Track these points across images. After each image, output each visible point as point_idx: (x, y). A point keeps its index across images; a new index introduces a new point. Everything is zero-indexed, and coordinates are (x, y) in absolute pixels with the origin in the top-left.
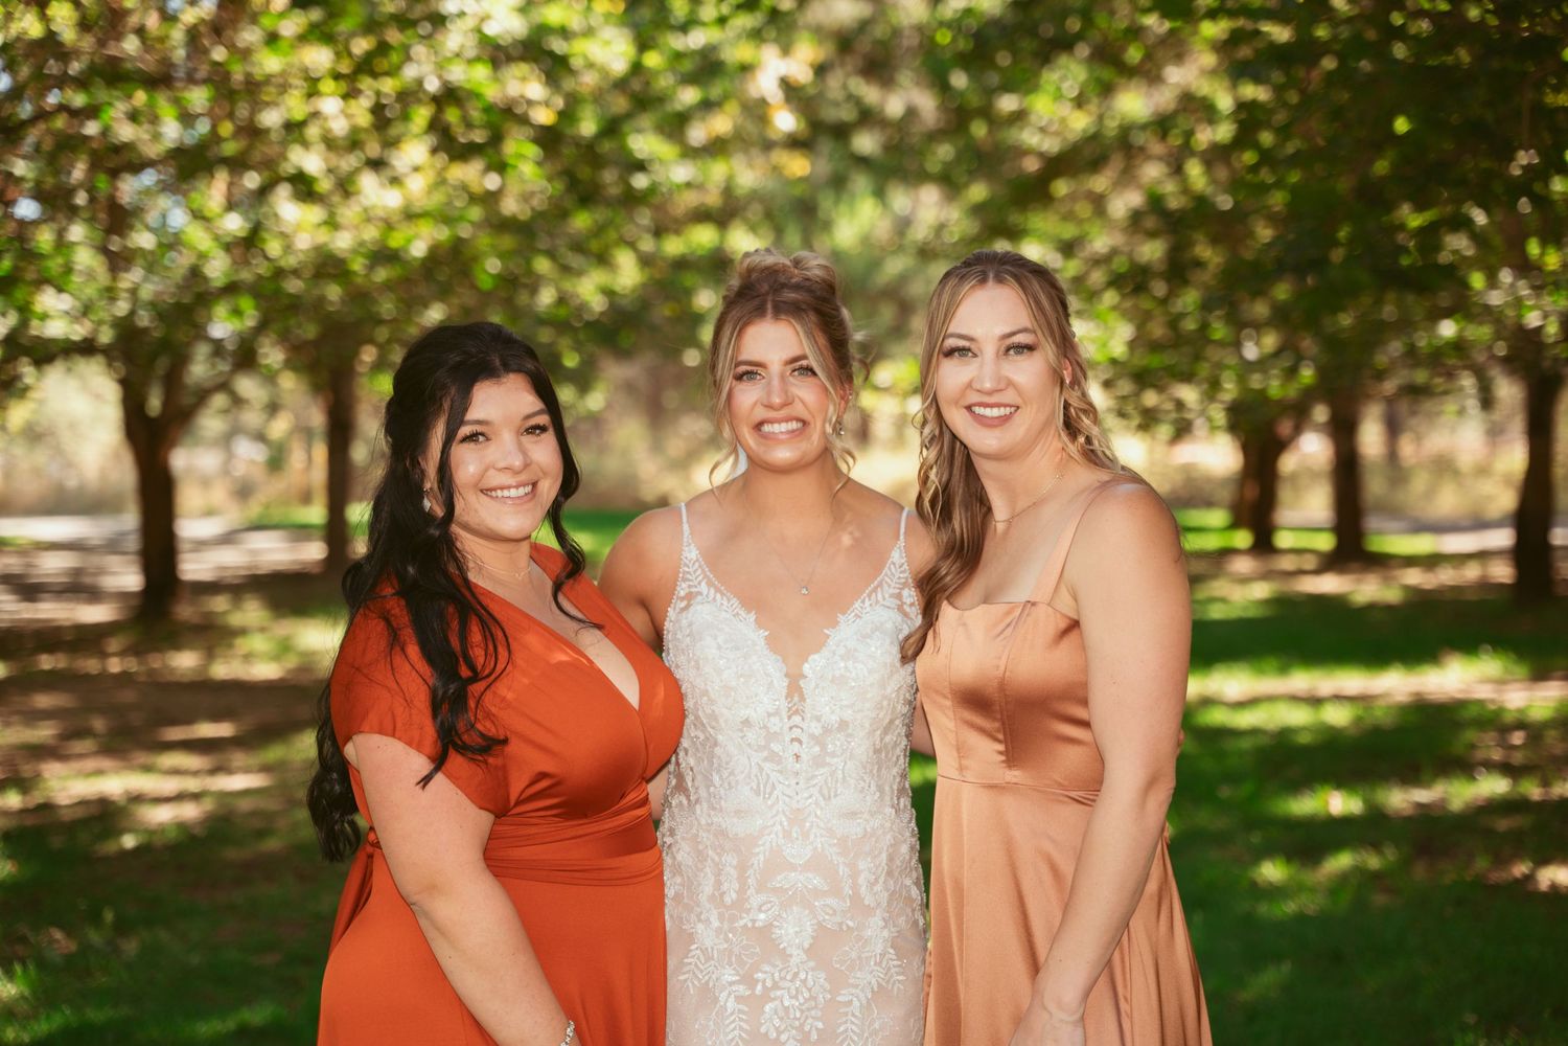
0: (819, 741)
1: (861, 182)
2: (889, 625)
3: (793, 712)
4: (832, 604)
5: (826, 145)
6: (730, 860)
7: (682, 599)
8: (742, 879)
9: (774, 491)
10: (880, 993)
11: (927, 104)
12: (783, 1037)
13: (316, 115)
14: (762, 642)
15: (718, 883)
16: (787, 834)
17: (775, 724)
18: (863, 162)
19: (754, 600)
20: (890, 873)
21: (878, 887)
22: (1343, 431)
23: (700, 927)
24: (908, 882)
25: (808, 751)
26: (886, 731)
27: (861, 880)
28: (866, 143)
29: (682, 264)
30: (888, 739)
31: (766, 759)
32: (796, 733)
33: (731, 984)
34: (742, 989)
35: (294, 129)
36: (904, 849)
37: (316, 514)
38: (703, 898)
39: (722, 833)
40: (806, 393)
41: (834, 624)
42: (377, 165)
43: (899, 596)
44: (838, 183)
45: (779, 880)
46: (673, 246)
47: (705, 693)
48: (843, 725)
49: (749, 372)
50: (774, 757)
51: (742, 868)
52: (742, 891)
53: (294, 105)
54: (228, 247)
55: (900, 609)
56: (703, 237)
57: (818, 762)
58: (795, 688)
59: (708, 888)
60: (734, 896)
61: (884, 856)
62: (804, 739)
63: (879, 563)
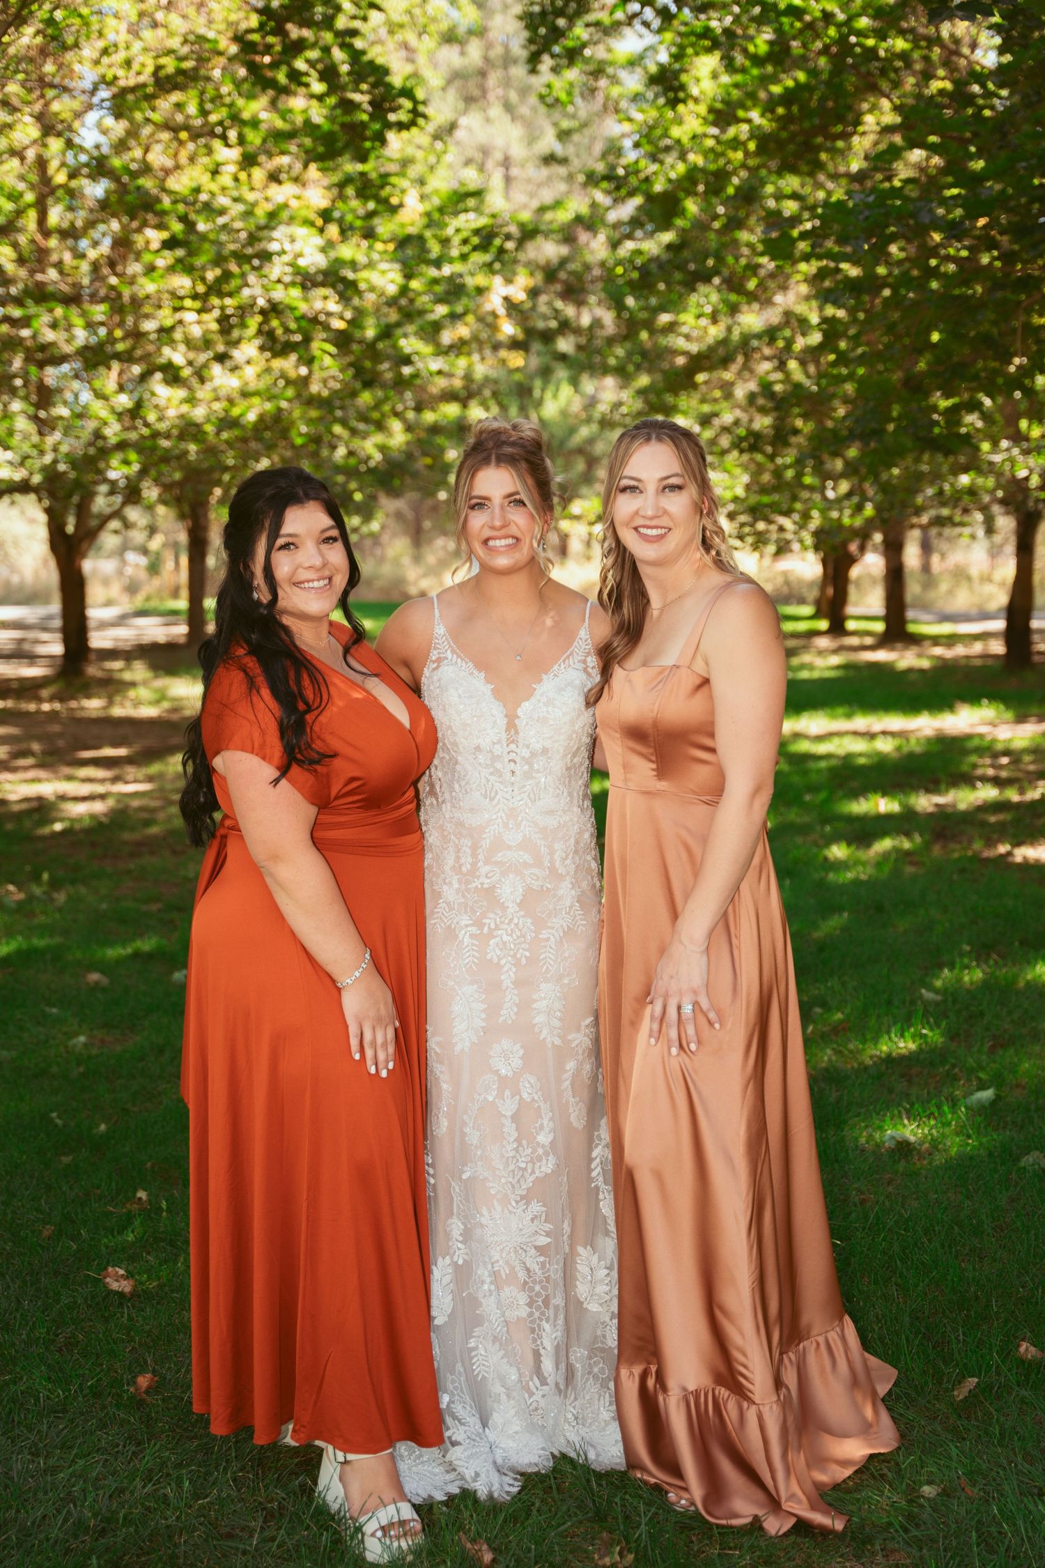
0: (528, 762)
1: (562, 373)
2: (577, 682)
3: (511, 741)
4: (537, 667)
5: (536, 346)
6: (466, 842)
7: (434, 662)
8: (474, 855)
9: (497, 587)
10: (569, 933)
11: (608, 317)
12: (503, 962)
13: (180, 322)
14: (490, 693)
15: (458, 858)
16: (506, 825)
17: (498, 750)
18: (563, 357)
19: (483, 664)
20: (576, 852)
21: (568, 862)
22: (893, 549)
23: (445, 888)
24: (589, 858)
25: (521, 768)
26: (574, 755)
27: (556, 857)
28: (565, 345)
29: (435, 429)
30: (576, 760)
31: (491, 774)
32: (513, 756)
33: (467, 926)
34: (473, 929)
35: (165, 332)
36: (587, 836)
37: (182, 604)
38: (447, 868)
39: (460, 824)
40: (519, 519)
41: (540, 681)
42: (221, 358)
43: (584, 662)
44: (545, 373)
45: (499, 857)
46: (429, 417)
47: (450, 727)
48: (545, 751)
49: (480, 504)
50: (497, 773)
51: (475, 848)
52: (474, 865)
53: (166, 317)
54: (120, 416)
55: (585, 670)
56: (451, 410)
57: (528, 776)
58: (511, 725)
59: (450, 861)
60: (469, 867)
61: (572, 840)
62: (518, 760)
63: (570, 638)
